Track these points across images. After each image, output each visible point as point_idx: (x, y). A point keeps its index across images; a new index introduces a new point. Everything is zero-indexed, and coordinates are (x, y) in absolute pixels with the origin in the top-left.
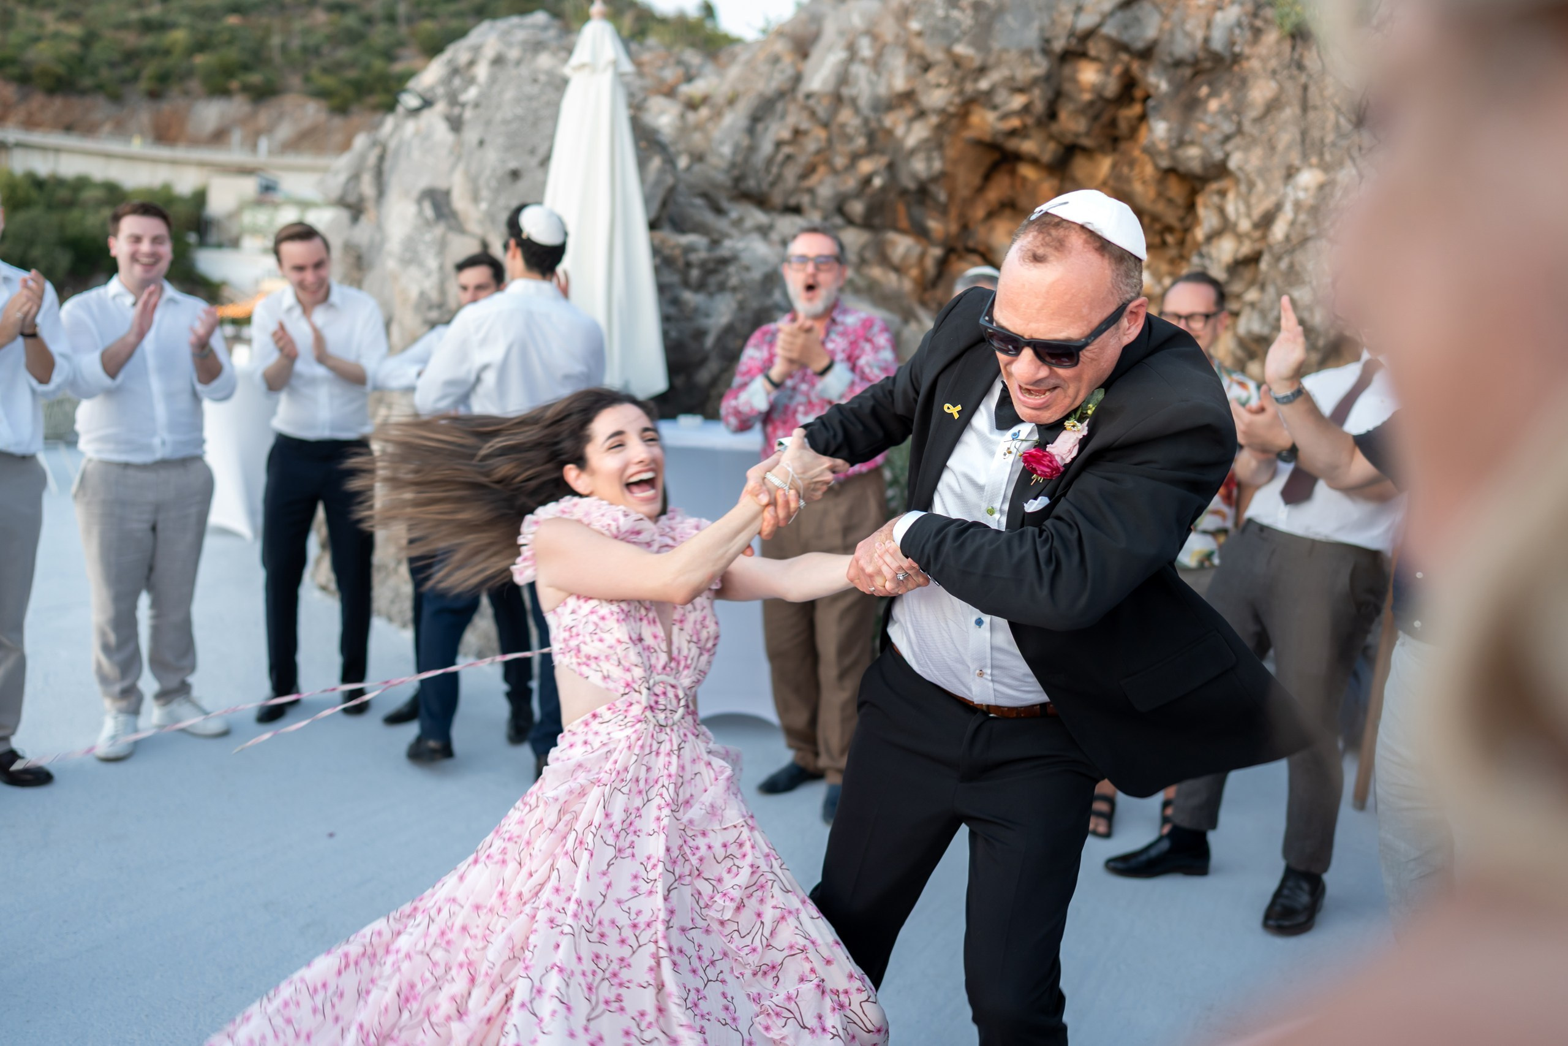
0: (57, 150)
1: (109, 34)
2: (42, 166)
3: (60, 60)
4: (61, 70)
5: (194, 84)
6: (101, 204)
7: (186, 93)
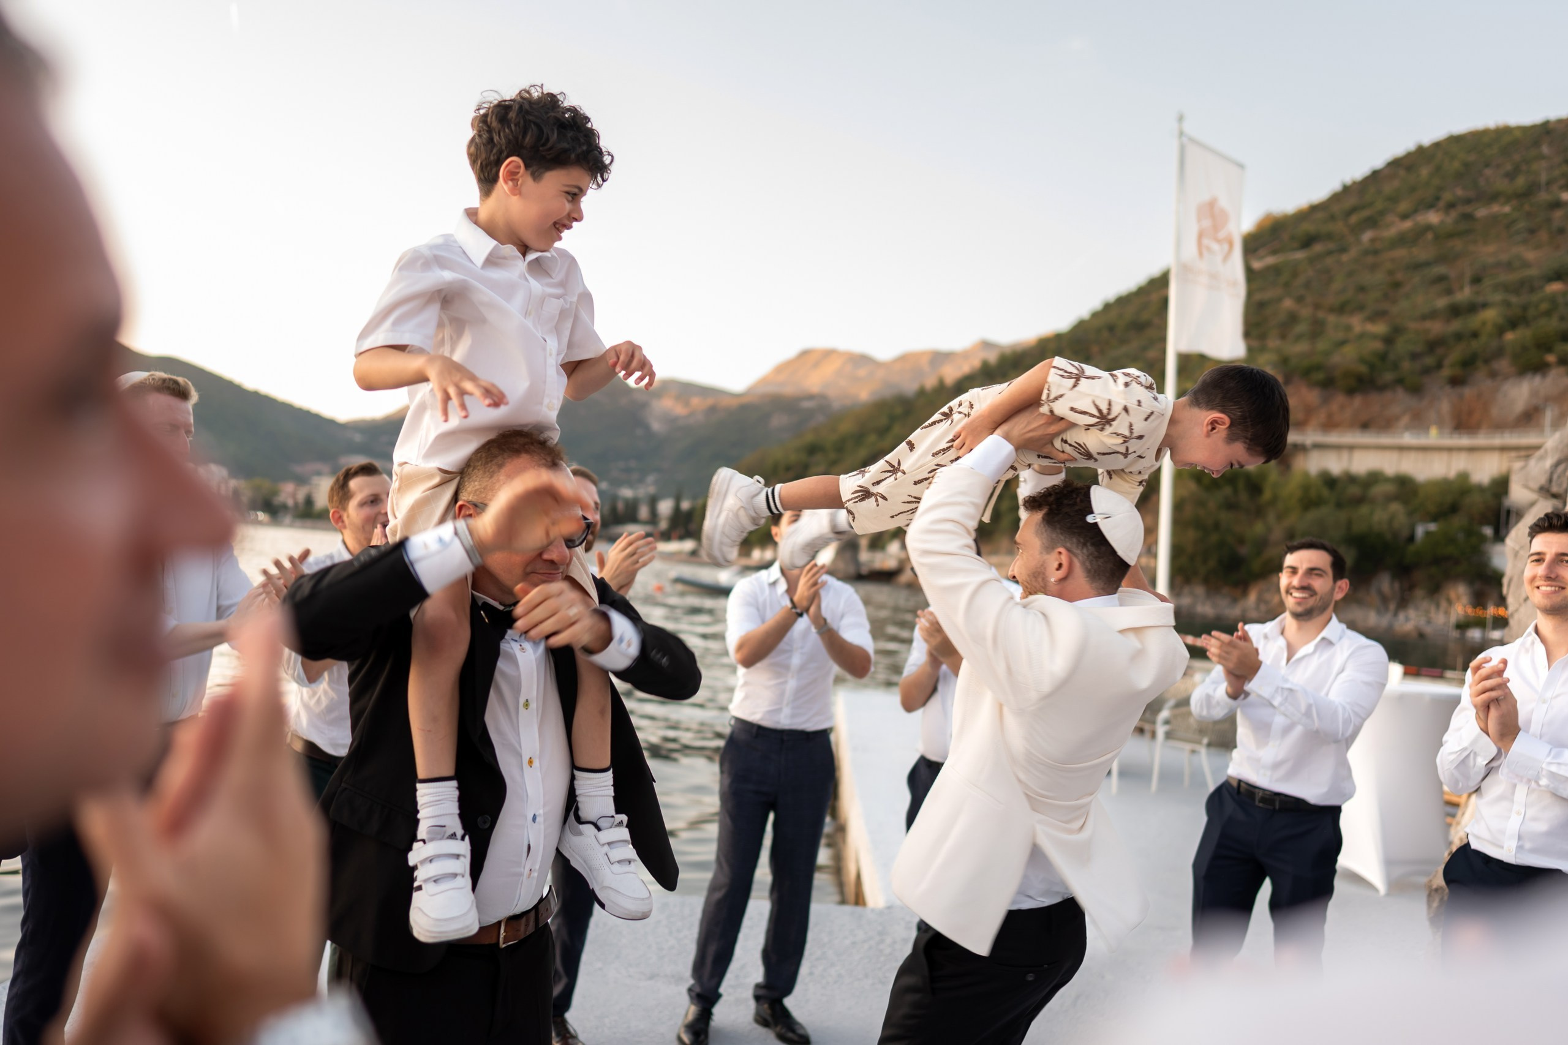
0: (1351, 448)
1: (1413, 325)
2: (1335, 464)
3: (1362, 360)
4: (1363, 369)
5: (1503, 365)
6: (1390, 498)
7: (1493, 375)
